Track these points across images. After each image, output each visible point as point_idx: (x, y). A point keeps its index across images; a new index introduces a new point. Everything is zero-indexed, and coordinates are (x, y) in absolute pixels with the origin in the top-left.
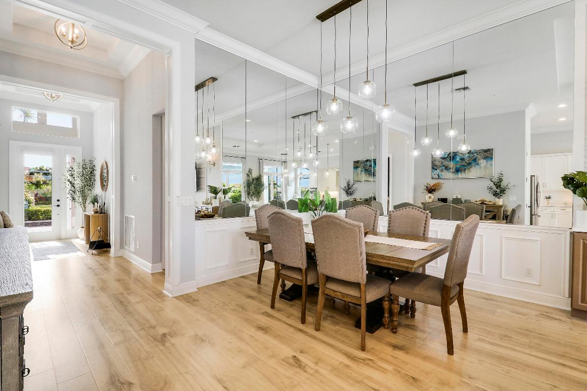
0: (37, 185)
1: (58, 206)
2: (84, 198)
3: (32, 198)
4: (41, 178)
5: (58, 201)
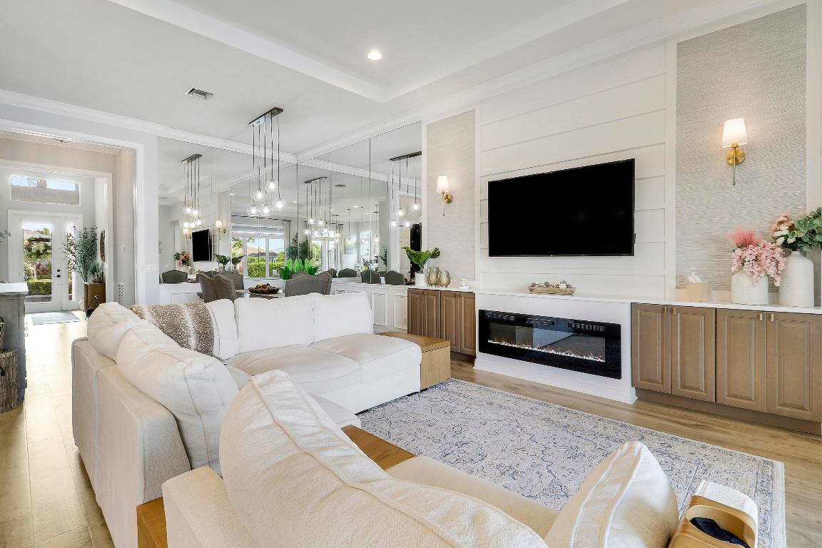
0: (38, 254)
1: (59, 276)
2: (86, 269)
3: (33, 269)
4: (41, 246)
5: (59, 271)
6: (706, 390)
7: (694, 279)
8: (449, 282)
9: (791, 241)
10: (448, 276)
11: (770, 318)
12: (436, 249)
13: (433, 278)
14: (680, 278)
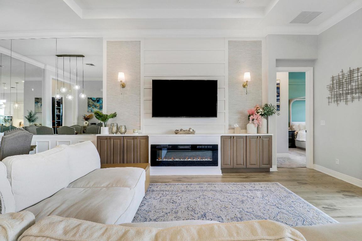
6: (243, 165)
7: (236, 126)
8: (125, 132)
9: (263, 113)
10: (125, 128)
11: (258, 137)
12: (115, 113)
13: (115, 129)
14: (230, 125)
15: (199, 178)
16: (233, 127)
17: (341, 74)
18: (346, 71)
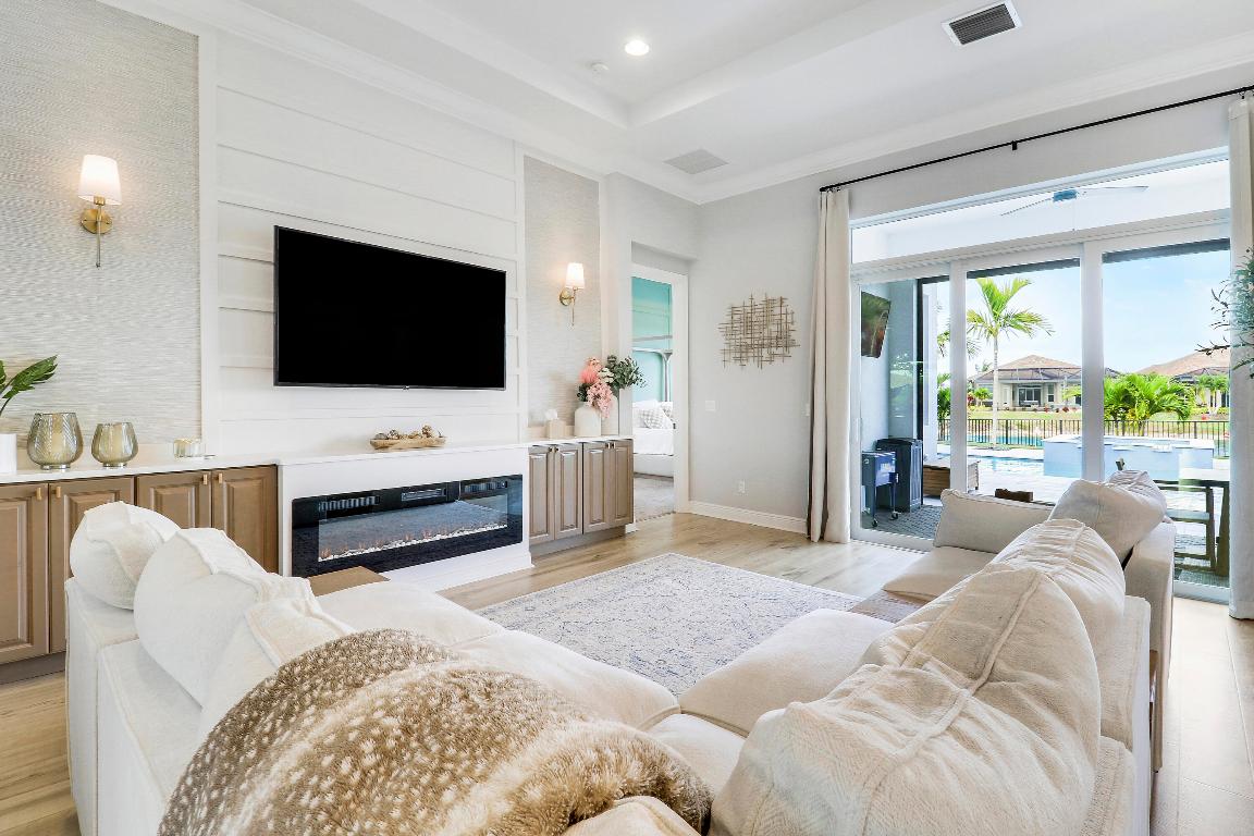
7: (553, 415)
11: (607, 446)
14: (531, 415)
15: (480, 591)
16: (540, 419)
17: (749, 304)
18: (759, 300)
